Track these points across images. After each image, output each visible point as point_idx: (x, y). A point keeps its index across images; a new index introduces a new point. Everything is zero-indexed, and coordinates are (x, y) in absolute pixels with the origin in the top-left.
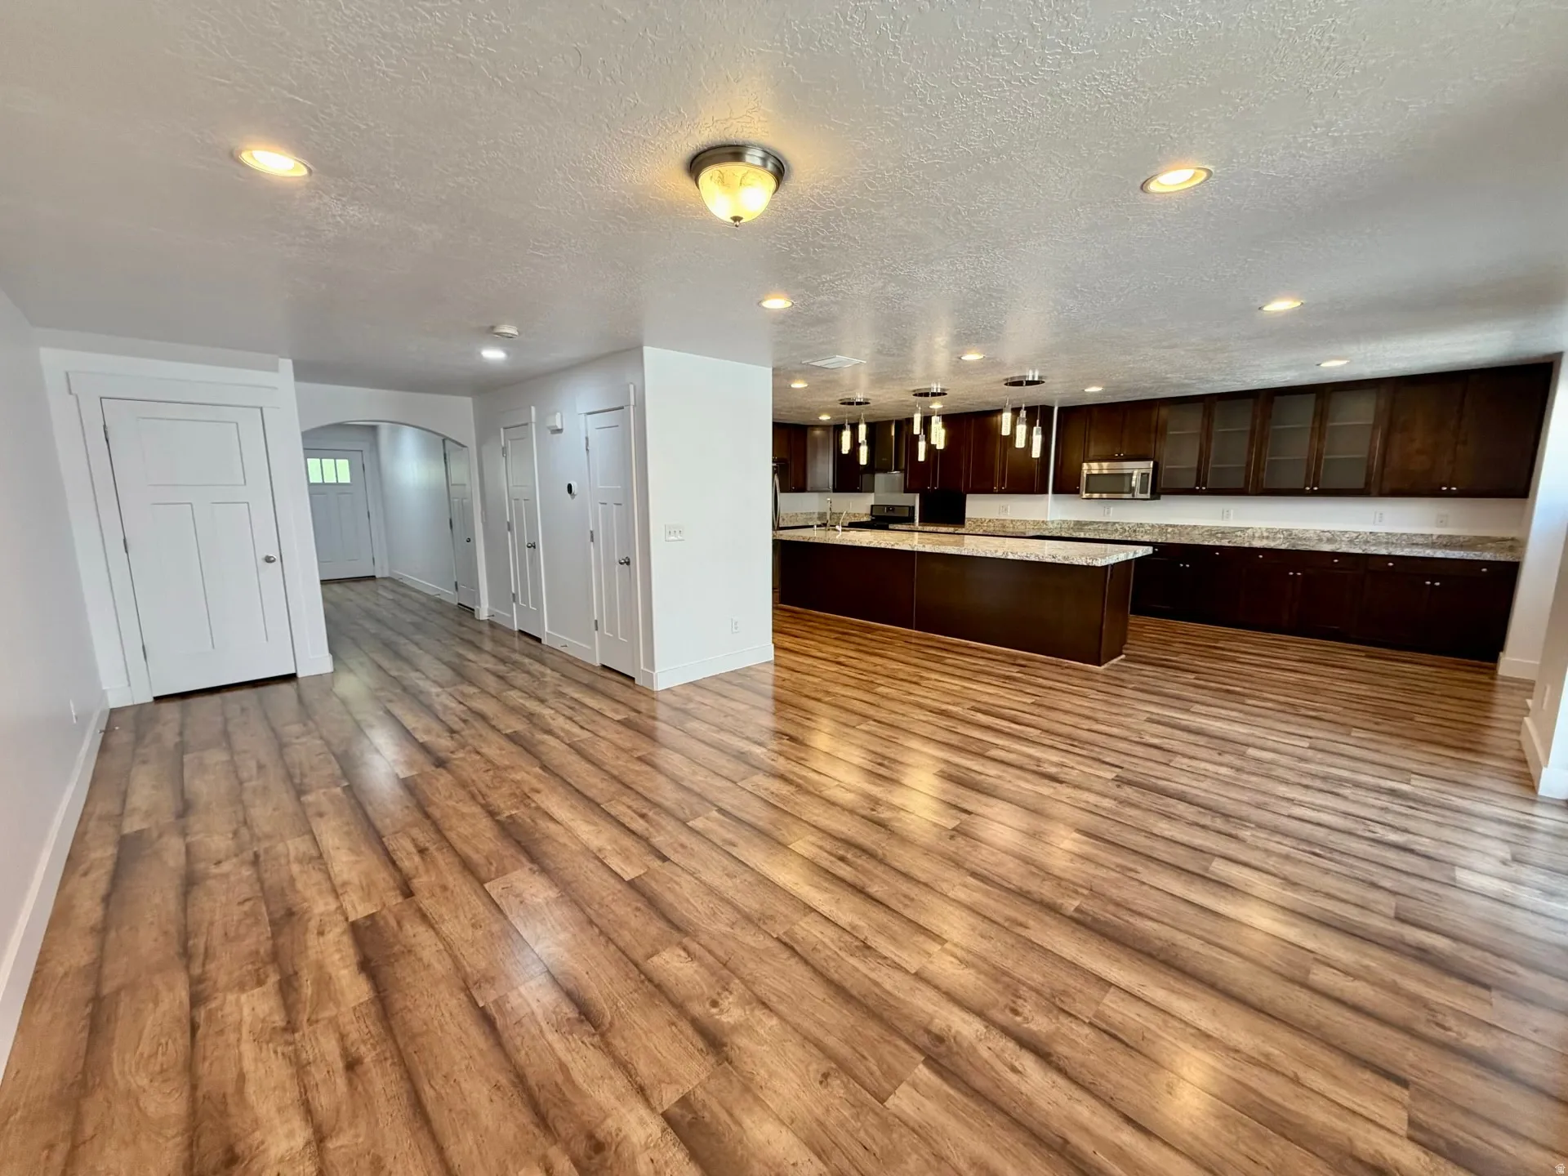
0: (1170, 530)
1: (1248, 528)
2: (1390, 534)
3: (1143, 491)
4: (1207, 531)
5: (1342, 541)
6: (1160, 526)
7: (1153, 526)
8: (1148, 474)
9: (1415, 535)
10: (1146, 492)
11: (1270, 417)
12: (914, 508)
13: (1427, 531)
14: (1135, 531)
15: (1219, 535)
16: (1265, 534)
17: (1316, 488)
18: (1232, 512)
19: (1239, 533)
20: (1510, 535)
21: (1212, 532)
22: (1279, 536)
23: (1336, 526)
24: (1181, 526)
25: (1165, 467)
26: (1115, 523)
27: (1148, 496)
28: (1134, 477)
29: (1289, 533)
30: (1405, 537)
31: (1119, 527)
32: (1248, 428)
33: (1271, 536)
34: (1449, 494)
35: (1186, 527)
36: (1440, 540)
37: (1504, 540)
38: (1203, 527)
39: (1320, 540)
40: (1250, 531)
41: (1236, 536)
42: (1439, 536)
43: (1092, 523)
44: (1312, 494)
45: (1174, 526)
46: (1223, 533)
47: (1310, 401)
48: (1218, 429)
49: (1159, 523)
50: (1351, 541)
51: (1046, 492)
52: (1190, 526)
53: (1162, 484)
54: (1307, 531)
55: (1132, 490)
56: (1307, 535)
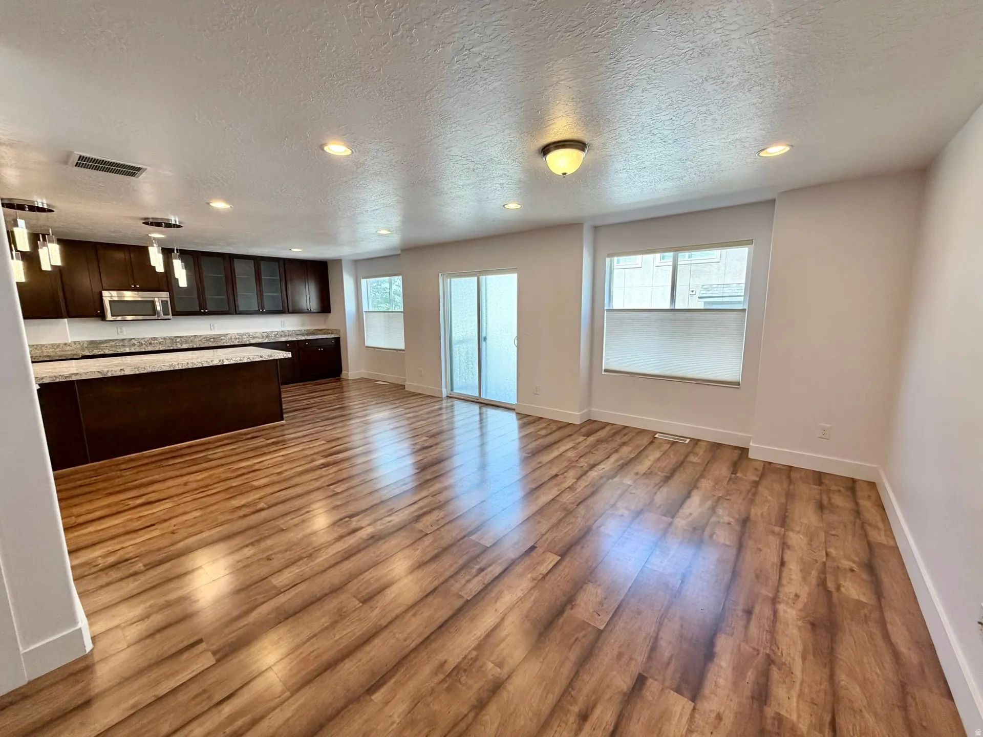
0: (178, 340)
1: (227, 334)
3: (166, 313)
4: (204, 338)
5: (272, 336)
6: (170, 338)
7: (165, 338)
8: (167, 301)
11: (234, 270)
14: (150, 343)
15: (212, 340)
16: (237, 337)
18: (215, 325)
19: (223, 338)
22: (244, 337)
24: (186, 336)
25: (177, 296)
26: (131, 340)
27: (168, 316)
28: (157, 303)
29: (249, 335)
31: (136, 342)
32: (223, 275)
33: (240, 337)
35: (190, 337)
36: (305, 332)
38: (201, 336)
39: (263, 337)
40: (228, 336)
42: (305, 330)
43: (107, 341)
45: (181, 337)
46: (213, 338)
49: (169, 336)
50: (275, 336)
52: (192, 336)
53: (176, 309)
55: (154, 313)
56: (257, 335)
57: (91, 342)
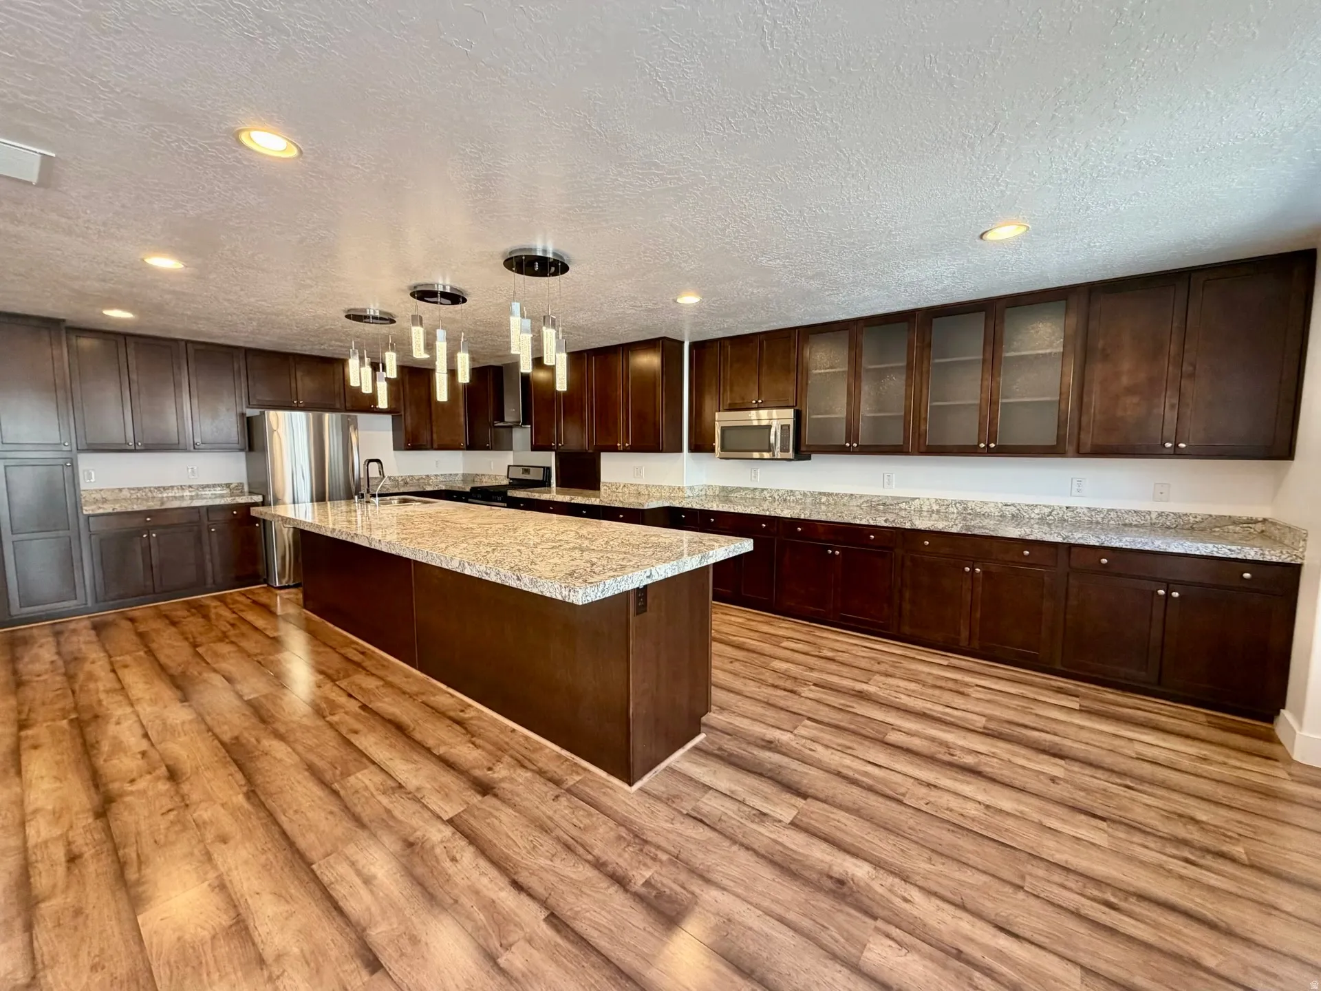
0: (824, 499)
1: (914, 499)
2: (1095, 510)
3: (784, 449)
4: (867, 502)
5: (1030, 518)
6: (812, 494)
7: (805, 495)
8: (789, 426)
9: (1128, 512)
10: (788, 451)
11: (929, 345)
12: (549, 469)
13: (1143, 506)
14: (785, 500)
15: (881, 507)
16: (935, 507)
17: (992, 445)
18: (894, 477)
19: (903, 505)
20: (1260, 516)
21: (874, 504)
22: (951, 509)
23: (1022, 499)
24: (838, 495)
25: (810, 416)
26: (763, 490)
27: (790, 454)
28: (773, 430)
29: (965, 510)
30: (1113, 515)
31: (768, 495)
32: (904, 364)
33: (943, 509)
34: (1177, 453)
35: (843, 496)
36: (1162, 520)
37: (1252, 521)
38: (861, 496)
39: (1003, 517)
40: (917, 502)
41: (901, 509)
42: (1160, 515)
43: (738, 489)
44: (990, 452)
45: (829, 495)
46: (884, 504)
47: (977, 324)
48: (867, 364)
49: (811, 490)
50: (1042, 520)
51: (680, 450)
52: (846, 495)
53: (808, 438)
54: (986, 503)
55: (770, 449)
56: (986, 509)
57: (723, 489)
